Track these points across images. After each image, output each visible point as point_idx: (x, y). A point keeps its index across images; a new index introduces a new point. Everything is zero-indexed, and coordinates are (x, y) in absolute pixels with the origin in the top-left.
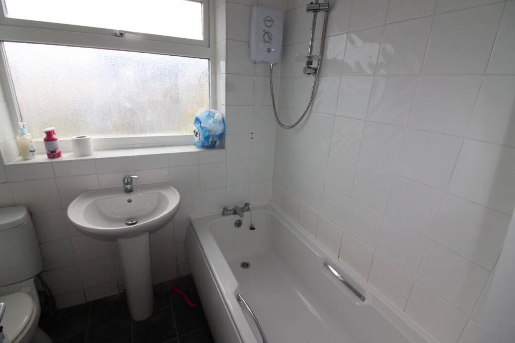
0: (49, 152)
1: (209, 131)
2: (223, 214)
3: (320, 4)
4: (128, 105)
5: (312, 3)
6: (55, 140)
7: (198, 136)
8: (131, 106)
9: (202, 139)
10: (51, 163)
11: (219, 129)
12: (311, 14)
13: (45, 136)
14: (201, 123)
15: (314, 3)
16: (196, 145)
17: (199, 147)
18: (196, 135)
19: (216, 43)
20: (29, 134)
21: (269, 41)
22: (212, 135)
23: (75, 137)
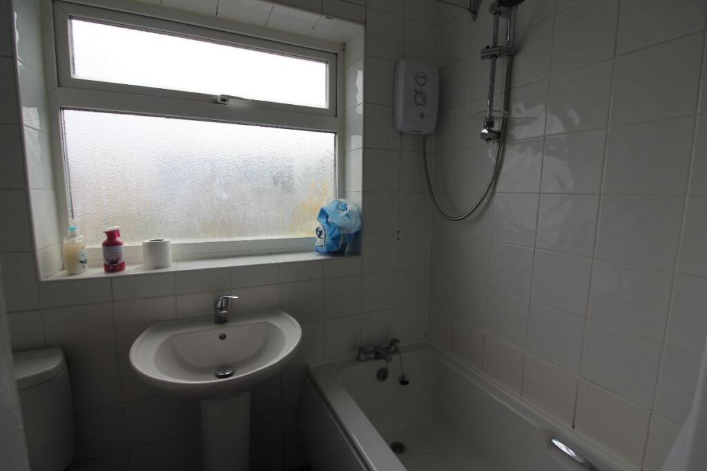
0: (107, 263)
1: (340, 228)
2: (358, 359)
3: (500, 47)
4: (225, 196)
5: (488, 47)
6: (119, 244)
7: (322, 236)
8: (228, 197)
9: (328, 240)
10: (110, 278)
11: (354, 225)
12: (488, 62)
13: (105, 238)
14: (327, 217)
15: (491, 47)
16: (317, 251)
17: (322, 253)
18: (319, 236)
19: (345, 111)
20: (82, 236)
21: (422, 102)
22: (344, 235)
23: (148, 241)
